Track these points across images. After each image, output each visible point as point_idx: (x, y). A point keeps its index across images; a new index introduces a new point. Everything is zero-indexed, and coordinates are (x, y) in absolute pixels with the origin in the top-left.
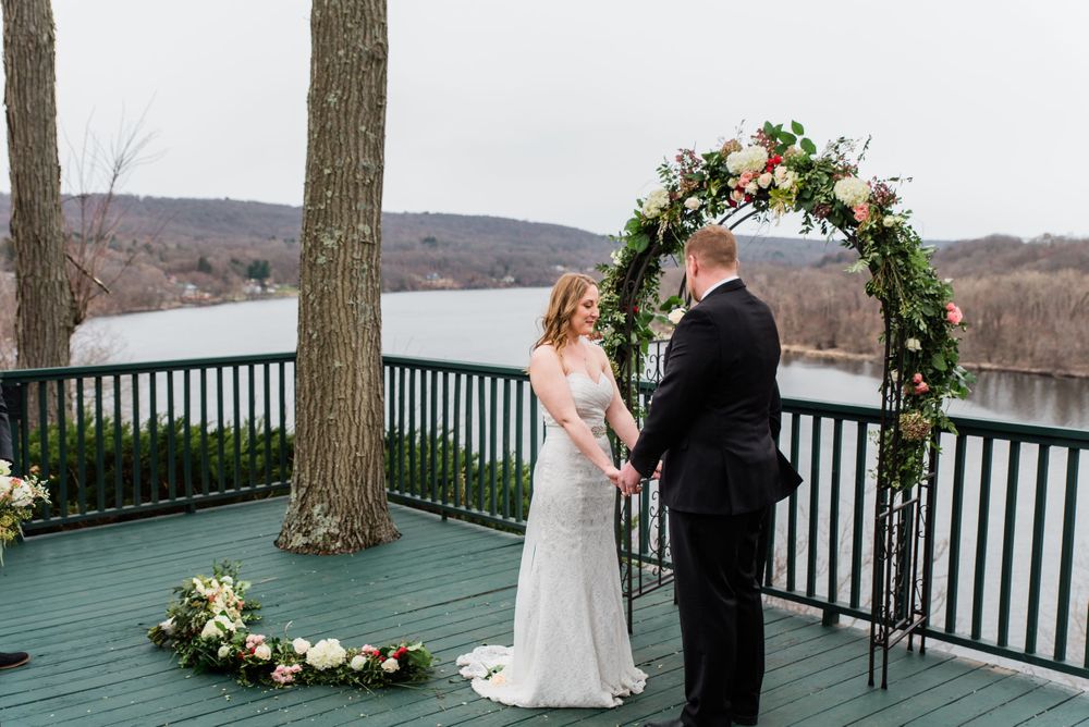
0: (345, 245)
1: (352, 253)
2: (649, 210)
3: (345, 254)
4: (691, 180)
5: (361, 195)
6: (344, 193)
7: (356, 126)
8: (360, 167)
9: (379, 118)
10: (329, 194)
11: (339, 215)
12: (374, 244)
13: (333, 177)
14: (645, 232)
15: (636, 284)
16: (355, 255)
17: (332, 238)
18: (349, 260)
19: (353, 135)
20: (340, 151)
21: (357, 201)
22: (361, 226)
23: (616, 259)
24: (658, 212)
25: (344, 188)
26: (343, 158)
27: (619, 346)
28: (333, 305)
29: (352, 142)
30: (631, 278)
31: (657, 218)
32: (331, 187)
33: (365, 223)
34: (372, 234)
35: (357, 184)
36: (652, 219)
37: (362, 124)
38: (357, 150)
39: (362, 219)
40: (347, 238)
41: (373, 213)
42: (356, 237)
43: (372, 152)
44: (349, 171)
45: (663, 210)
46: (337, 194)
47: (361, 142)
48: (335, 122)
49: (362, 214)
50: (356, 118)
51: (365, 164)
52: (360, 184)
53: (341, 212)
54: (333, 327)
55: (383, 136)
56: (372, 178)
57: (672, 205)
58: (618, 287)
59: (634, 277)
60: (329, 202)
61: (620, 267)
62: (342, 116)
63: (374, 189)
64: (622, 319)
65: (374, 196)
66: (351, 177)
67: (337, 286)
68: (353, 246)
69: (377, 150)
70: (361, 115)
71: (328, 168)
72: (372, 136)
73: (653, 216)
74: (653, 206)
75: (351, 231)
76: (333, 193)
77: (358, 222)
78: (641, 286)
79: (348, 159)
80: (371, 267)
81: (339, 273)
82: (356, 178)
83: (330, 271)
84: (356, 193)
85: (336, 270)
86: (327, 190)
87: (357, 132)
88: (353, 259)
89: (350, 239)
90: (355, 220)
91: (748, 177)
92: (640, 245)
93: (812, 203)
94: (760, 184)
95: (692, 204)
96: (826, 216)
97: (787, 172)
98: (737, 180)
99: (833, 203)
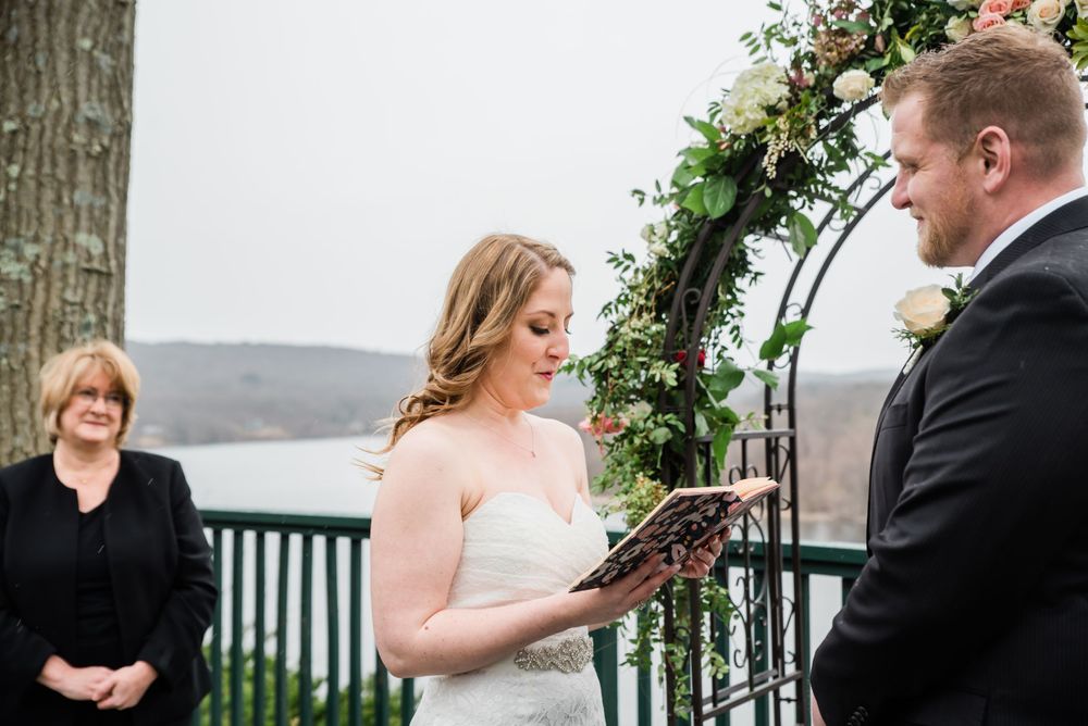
0: (47, 273)
1: (63, 290)
3: (48, 290)
4: (844, 33)
5: (84, 173)
6: (47, 169)
7: (71, 39)
8: (80, 119)
9: (120, 28)
10: (14, 170)
11: (35, 213)
12: (109, 275)
13: (21, 139)
14: (728, 173)
15: (705, 299)
16: (69, 296)
17: (19, 259)
18: (55, 303)
19: (64, 56)
20: (38, 86)
21: (73, 186)
22: (82, 238)
24: (761, 116)
25: (47, 160)
26: (44, 101)
27: (667, 445)
28: (21, 397)
29: (62, 68)
30: (693, 281)
31: (761, 130)
32: (19, 156)
33: (90, 232)
34: (105, 255)
35: (73, 151)
36: (747, 137)
37: (84, 34)
38: (74, 86)
39: (84, 223)
40: (50, 260)
41: (107, 212)
42: (71, 258)
43: (105, 92)
44: (54, 127)
45: (772, 111)
46: (30, 172)
47: (82, 71)
48: (27, 28)
49: (84, 215)
50: (71, 21)
51: (91, 114)
52: (81, 153)
53: (38, 208)
54: (19, 441)
55: (130, 65)
56: (106, 141)
57: (794, 101)
58: (662, 304)
59: (698, 278)
60: (13, 186)
61: (663, 259)
62: (40, 16)
63: (111, 166)
64: (671, 378)
65: (112, 179)
66: (61, 140)
67: (28, 357)
68: (64, 277)
69: (118, 88)
70: (83, 16)
71: (11, 118)
72: (105, 61)
73: (749, 129)
74: (750, 102)
75: (59, 246)
76: (23, 168)
77: (76, 228)
78: (715, 301)
79: (55, 104)
80: (103, 319)
81: (34, 331)
82: (70, 141)
83: (14, 327)
84: (73, 172)
85: (27, 323)
86: (10, 161)
87: (73, 51)
88: (64, 302)
89: (57, 263)
90: (69, 222)
91: (1000, 8)
92: (714, 202)
94: (1035, 23)
95: (853, 86)
98: (971, 20)
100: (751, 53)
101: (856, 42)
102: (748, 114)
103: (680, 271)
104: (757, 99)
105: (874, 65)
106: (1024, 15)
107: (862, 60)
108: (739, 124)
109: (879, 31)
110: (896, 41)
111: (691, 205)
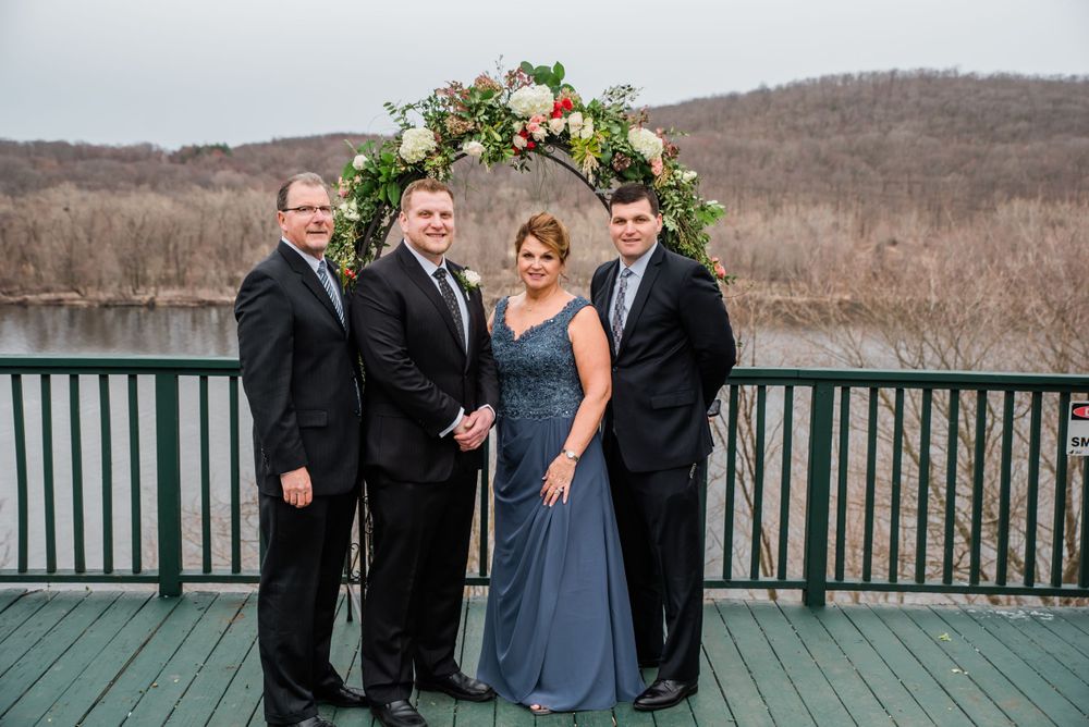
2: (413, 153)
4: (463, 119)
23: (351, 210)
24: (423, 155)
36: (414, 165)
45: (428, 153)
57: (438, 151)
61: (359, 224)
73: (416, 161)
91: (538, 121)
92: (391, 195)
93: (609, 155)
94: (552, 130)
95: (476, 150)
96: (626, 169)
97: (584, 119)
98: (525, 124)
99: (634, 155)
100: (392, 113)
101: (471, 127)
103: (366, 230)
104: (424, 148)
105: (478, 136)
106: (548, 126)
107: (471, 134)
108: (412, 159)
109: (477, 119)
110: (488, 128)
111: (381, 197)
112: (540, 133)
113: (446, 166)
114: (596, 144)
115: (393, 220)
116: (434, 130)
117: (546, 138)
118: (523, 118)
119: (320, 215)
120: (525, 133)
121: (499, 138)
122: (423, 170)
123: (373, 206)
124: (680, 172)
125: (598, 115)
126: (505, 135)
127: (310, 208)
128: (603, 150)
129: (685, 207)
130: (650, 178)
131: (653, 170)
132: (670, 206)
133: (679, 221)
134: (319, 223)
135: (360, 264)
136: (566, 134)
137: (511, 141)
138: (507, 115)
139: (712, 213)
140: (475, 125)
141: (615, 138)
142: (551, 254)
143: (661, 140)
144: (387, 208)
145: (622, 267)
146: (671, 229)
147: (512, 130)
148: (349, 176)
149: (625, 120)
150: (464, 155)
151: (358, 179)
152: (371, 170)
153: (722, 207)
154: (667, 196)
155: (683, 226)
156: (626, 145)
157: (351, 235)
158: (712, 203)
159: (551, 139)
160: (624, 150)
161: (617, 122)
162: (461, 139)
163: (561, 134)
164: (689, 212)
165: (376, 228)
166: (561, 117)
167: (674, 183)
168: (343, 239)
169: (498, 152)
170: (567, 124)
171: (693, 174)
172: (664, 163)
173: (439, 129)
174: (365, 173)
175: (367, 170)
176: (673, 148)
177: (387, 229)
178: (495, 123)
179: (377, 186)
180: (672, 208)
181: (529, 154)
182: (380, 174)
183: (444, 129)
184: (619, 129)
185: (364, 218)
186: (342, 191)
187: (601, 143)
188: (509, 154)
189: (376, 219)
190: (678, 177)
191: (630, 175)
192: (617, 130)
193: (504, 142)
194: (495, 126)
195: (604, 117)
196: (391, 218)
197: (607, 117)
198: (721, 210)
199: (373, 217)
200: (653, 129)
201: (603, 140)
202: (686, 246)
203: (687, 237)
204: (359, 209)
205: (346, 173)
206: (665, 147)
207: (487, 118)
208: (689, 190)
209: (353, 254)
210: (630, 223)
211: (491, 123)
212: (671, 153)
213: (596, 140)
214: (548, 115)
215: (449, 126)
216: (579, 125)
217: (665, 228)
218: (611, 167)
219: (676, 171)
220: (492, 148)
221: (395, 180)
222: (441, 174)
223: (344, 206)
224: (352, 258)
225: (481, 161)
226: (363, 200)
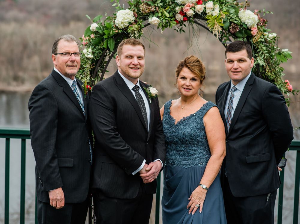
2: (122, 23)
4: (149, 5)
23: (88, 53)
31: (127, 28)
36: (123, 29)
45: (130, 23)
57: (136, 22)
61: (93, 59)
73: (123, 28)
74: (126, 21)
91: (189, 6)
92: (110, 45)
93: (227, 24)
94: (197, 11)
95: (156, 22)
96: (236, 32)
97: (214, 5)
98: (182, 8)
99: (242, 24)
101: (153, 9)
102: (125, 24)
103: (96, 63)
104: (128, 20)
105: (157, 14)
106: (195, 9)
107: (153, 13)
108: (122, 26)
109: (156, 5)
110: (162, 10)
111: (105, 46)
112: (190, 13)
113: (139, 30)
114: (221, 19)
115: (110, 58)
116: (134, 11)
117: (193, 15)
118: (181, 5)
119: (73, 57)
120: (182, 12)
121: (168, 15)
122: (127, 32)
123: (100, 51)
124: (267, 33)
125: (222, 3)
126: (171, 14)
127: (68, 53)
128: (225, 22)
129: (269, 52)
130: (250, 37)
131: (252, 32)
132: (261, 52)
133: (266, 60)
134: (73, 61)
135: (93, 81)
136: (204, 13)
137: (175, 17)
138: (173, 3)
139: (285, 56)
140: (155, 8)
141: (231, 15)
142: (196, 78)
143: (257, 16)
144: (107, 51)
145: (232, 86)
146: (261, 65)
147: (175, 11)
148: (88, 34)
149: (237, 5)
150: (149, 24)
151: (92, 36)
152: (100, 31)
153: (290, 53)
154: (259, 47)
155: (268, 63)
156: (237, 19)
157: (88, 66)
158: (285, 50)
159: (196, 15)
160: (236, 22)
161: (232, 6)
162: (148, 15)
163: (202, 13)
164: (272, 55)
165: (102, 62)
166: (201, 4)
167: (263, 40)
168: (84, 68)
169: (167, 23)
170: (205, 8)
171: (275, 35)
172: (259, 29)
173: (136, 10)
174: (96, 33)
175: (98, 32)
176: (264, 21)
177: (108, 63)
178: (166, 7)
179: (103, 40)
180: (262, 53)
181: (184, 23)
182: (104, 34)
183: (139, 10)
184: (234, 10)
185: (95, 57)
186: (84, 42)
187: (223, 18)
188: (173, 24)
189: (102, 58)
190: (266, 37)
191: (239, 35)
192: (232, 11)
193: (171, 17)
194: (166, 9)
195: (225, 4)
196: (110, 57)
197: (227, 4)
198: (290, 55)
199: (100, 56)
200: (253, 11)
201: (224, 16)
202: (269, 74)
203: (270, 69)
204: (93, 52)
205: (86, 33)
206: (259, 19)
207: (161, 4)
208: (273, 43)
209: (89, 76)
210: (236, 62)
211: (164, 7)
212: (263, 23)
213: (220, 16)
214: (195, 3)
215: (141, 9)
216: (211, 9)
217: (258, 65)
218: (229, 31)
219: (265, 33)
220: (164, 21)
221: (112, 37)
222: (137, 35)
223: (85, 51)
224: (88, 78)
225: (158, 27)
226: (95, 47)
